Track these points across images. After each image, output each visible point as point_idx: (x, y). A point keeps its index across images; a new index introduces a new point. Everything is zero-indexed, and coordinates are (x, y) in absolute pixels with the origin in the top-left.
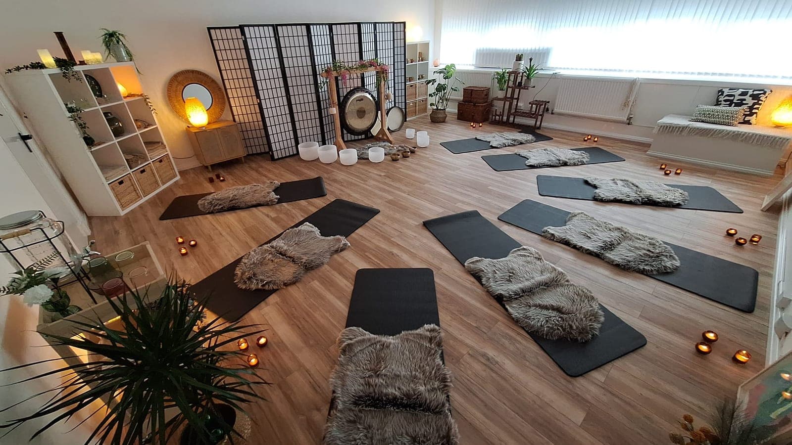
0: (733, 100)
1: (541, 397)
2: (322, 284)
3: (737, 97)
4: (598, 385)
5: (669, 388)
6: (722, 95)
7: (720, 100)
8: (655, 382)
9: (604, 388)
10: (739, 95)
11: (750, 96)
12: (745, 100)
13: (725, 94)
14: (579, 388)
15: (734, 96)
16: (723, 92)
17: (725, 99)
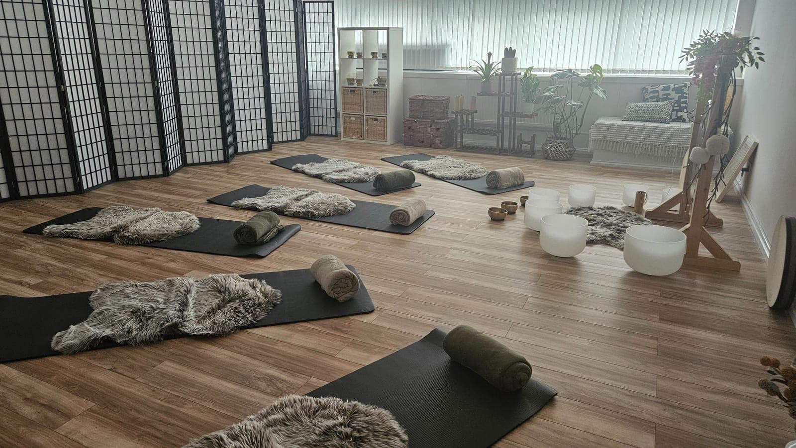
0: (659, 95)
1: (591, 431)
2: (180, 364)
3: (661, 93)
4: (651, 401)
5: (727, 385)
6: (646, 92)
7: (646, 98)
8: (710, 382)
9: (660, 403)
10: (662, 90)
11: (673, 90)
12: (670, 95)
13: (649, 92)
14: (632, 410)
15: (658, 91)
16: (646, 90)
17: (650, 96)
